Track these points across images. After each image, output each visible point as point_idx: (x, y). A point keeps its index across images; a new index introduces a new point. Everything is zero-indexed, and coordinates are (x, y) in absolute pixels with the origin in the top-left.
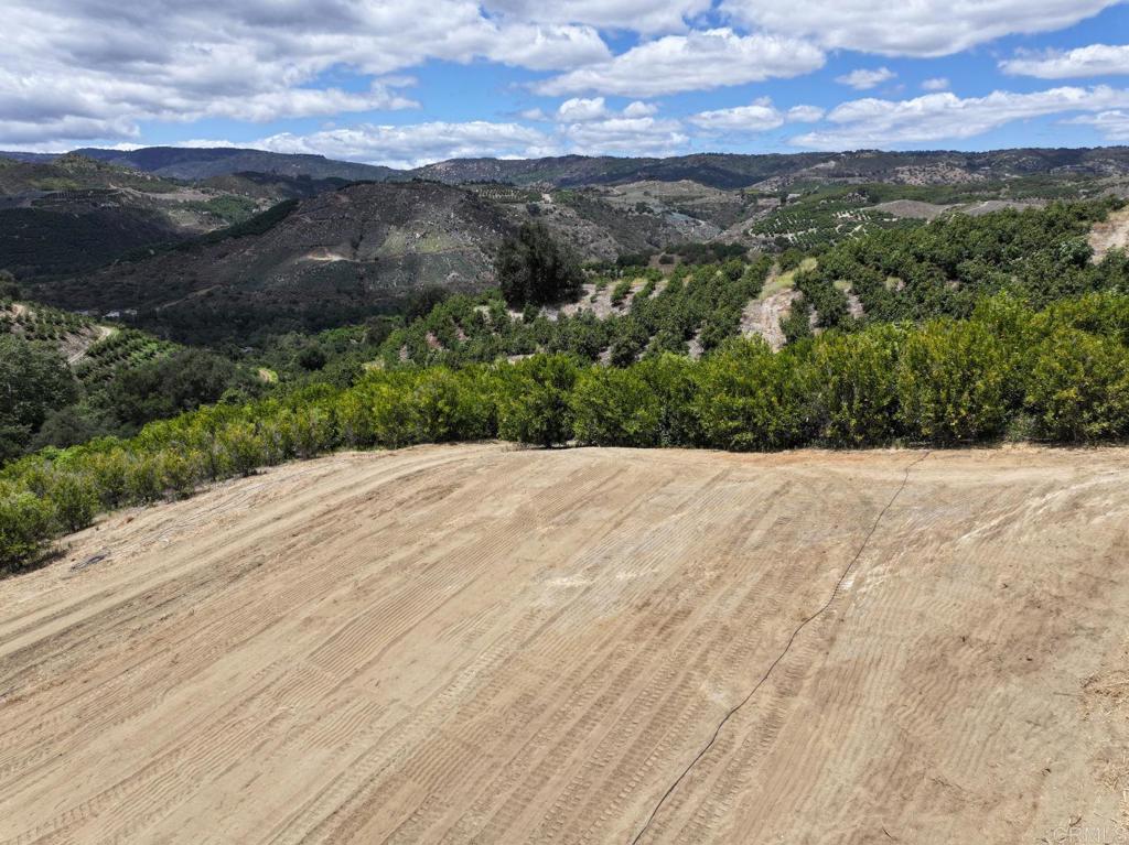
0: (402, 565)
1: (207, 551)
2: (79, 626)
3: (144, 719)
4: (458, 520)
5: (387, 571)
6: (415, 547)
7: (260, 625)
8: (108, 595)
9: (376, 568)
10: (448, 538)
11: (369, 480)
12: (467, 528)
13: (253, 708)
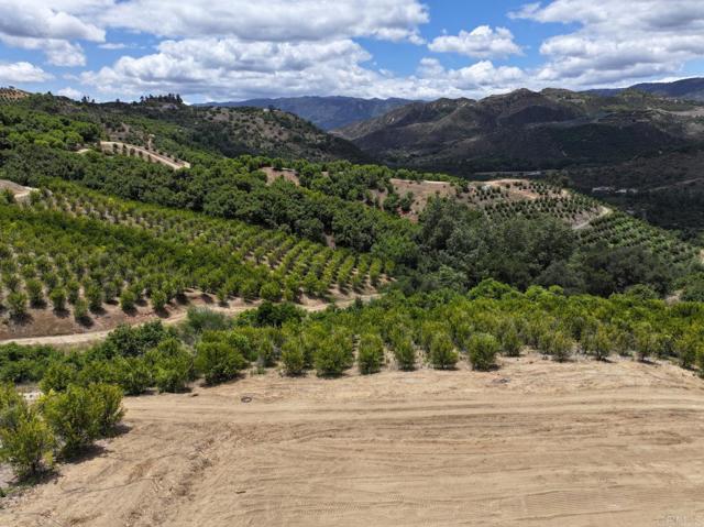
0: (604, 476)
1: (540, 405)
2: (475, 416)
3: (459, 480)
4: (659, 467)
5: (594, 475)
6: (620, 469)
7: (521, 466)
8: (492, 406)
9: (590, 469)
10: (643, 475)
11: (652, 401)
12: (660, 475)
13: (491, 504)
